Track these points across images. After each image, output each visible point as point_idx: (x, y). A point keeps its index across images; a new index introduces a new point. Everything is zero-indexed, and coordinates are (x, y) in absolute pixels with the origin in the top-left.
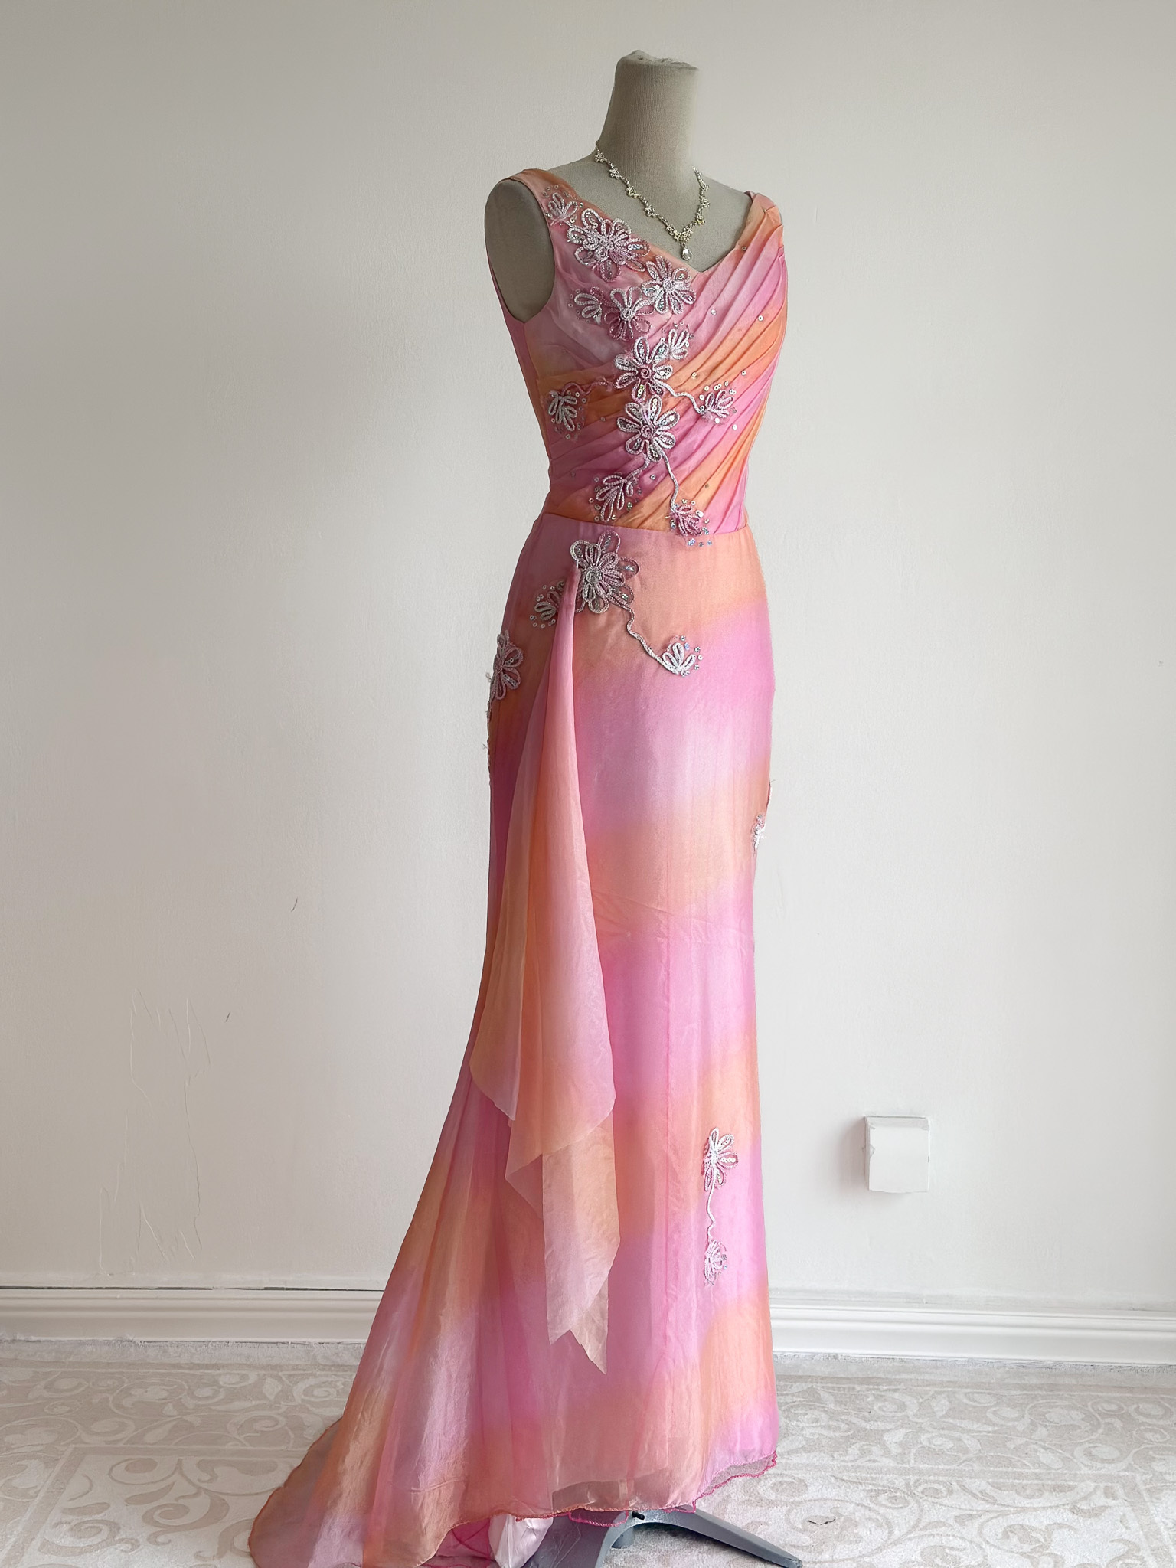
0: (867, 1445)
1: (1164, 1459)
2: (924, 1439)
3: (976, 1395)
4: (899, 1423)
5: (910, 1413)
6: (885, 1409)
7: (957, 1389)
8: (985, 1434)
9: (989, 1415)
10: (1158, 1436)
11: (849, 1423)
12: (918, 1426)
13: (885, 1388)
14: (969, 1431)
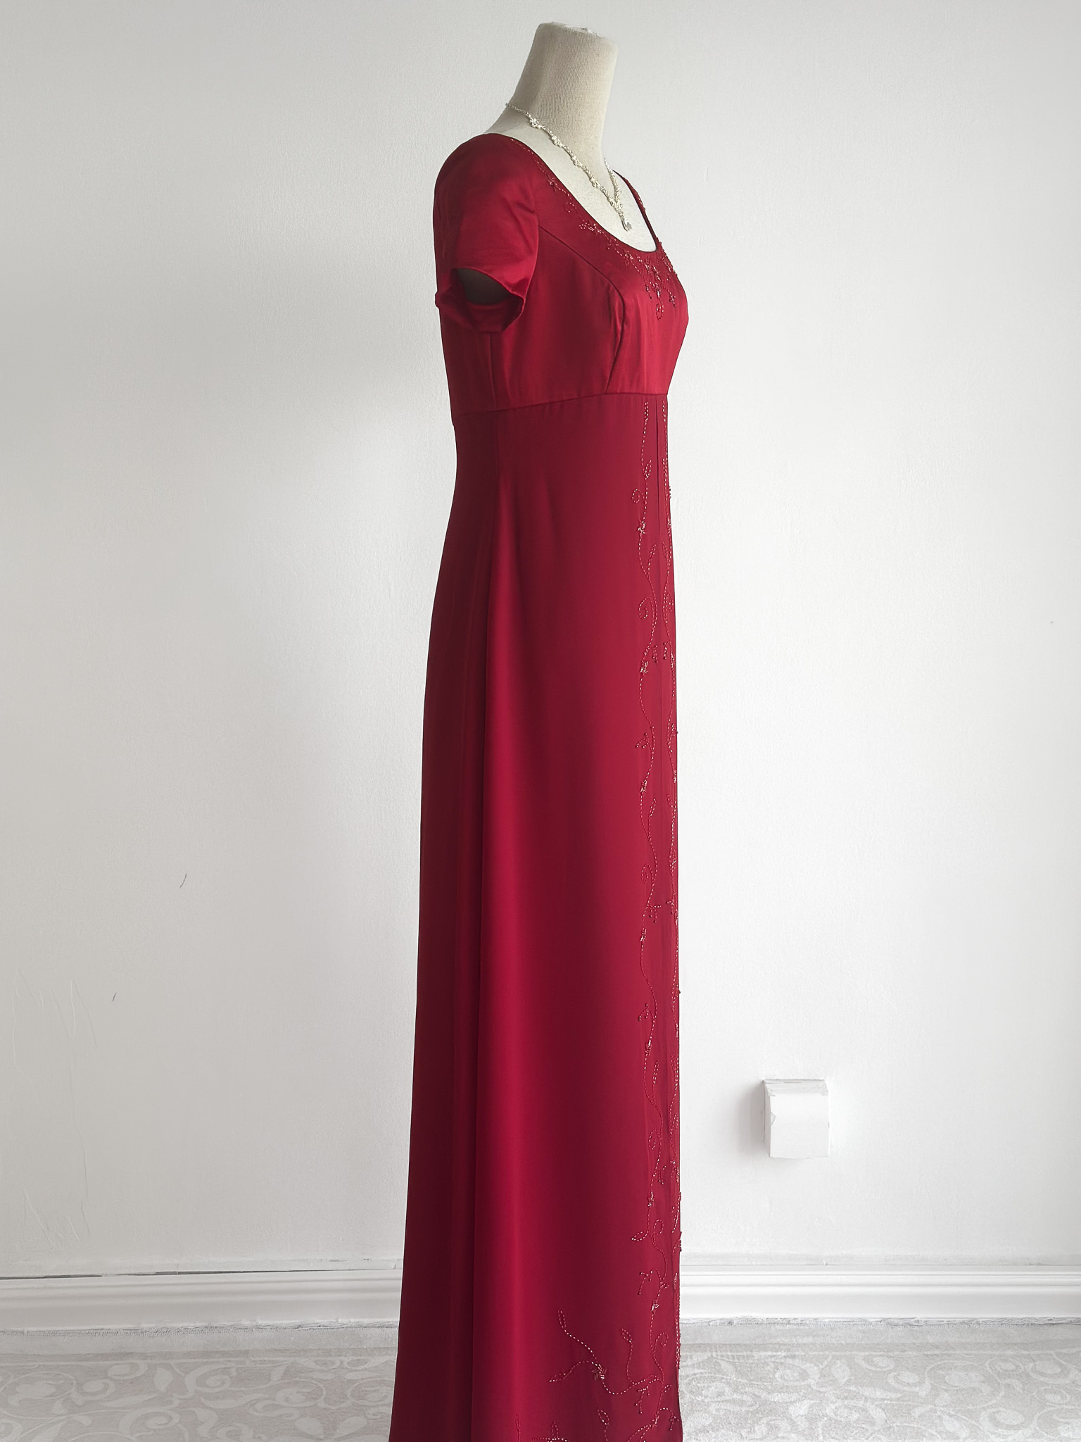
0: (774, 1420)
1: (1068, 1424)
2: (829, 1410)
3: (874, 1359)
4: (801, 1393)
5: (812, 1382)
6: (786, 1378)
7: (854, 1353)
8: (889, 1402)
9: (891, 1381)
10: (1059, 1397)
11: (756, 1397)
12: (822, 1395)
13: (784, 1354)
14: (874, 1400)
